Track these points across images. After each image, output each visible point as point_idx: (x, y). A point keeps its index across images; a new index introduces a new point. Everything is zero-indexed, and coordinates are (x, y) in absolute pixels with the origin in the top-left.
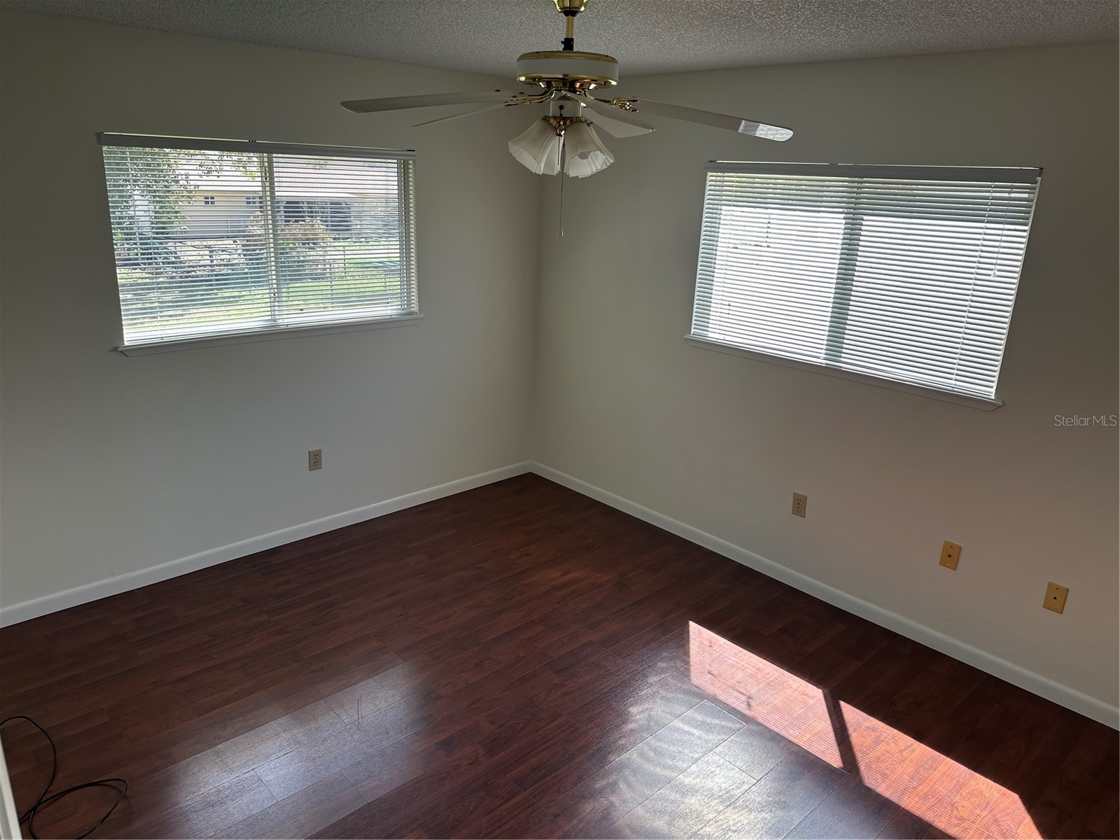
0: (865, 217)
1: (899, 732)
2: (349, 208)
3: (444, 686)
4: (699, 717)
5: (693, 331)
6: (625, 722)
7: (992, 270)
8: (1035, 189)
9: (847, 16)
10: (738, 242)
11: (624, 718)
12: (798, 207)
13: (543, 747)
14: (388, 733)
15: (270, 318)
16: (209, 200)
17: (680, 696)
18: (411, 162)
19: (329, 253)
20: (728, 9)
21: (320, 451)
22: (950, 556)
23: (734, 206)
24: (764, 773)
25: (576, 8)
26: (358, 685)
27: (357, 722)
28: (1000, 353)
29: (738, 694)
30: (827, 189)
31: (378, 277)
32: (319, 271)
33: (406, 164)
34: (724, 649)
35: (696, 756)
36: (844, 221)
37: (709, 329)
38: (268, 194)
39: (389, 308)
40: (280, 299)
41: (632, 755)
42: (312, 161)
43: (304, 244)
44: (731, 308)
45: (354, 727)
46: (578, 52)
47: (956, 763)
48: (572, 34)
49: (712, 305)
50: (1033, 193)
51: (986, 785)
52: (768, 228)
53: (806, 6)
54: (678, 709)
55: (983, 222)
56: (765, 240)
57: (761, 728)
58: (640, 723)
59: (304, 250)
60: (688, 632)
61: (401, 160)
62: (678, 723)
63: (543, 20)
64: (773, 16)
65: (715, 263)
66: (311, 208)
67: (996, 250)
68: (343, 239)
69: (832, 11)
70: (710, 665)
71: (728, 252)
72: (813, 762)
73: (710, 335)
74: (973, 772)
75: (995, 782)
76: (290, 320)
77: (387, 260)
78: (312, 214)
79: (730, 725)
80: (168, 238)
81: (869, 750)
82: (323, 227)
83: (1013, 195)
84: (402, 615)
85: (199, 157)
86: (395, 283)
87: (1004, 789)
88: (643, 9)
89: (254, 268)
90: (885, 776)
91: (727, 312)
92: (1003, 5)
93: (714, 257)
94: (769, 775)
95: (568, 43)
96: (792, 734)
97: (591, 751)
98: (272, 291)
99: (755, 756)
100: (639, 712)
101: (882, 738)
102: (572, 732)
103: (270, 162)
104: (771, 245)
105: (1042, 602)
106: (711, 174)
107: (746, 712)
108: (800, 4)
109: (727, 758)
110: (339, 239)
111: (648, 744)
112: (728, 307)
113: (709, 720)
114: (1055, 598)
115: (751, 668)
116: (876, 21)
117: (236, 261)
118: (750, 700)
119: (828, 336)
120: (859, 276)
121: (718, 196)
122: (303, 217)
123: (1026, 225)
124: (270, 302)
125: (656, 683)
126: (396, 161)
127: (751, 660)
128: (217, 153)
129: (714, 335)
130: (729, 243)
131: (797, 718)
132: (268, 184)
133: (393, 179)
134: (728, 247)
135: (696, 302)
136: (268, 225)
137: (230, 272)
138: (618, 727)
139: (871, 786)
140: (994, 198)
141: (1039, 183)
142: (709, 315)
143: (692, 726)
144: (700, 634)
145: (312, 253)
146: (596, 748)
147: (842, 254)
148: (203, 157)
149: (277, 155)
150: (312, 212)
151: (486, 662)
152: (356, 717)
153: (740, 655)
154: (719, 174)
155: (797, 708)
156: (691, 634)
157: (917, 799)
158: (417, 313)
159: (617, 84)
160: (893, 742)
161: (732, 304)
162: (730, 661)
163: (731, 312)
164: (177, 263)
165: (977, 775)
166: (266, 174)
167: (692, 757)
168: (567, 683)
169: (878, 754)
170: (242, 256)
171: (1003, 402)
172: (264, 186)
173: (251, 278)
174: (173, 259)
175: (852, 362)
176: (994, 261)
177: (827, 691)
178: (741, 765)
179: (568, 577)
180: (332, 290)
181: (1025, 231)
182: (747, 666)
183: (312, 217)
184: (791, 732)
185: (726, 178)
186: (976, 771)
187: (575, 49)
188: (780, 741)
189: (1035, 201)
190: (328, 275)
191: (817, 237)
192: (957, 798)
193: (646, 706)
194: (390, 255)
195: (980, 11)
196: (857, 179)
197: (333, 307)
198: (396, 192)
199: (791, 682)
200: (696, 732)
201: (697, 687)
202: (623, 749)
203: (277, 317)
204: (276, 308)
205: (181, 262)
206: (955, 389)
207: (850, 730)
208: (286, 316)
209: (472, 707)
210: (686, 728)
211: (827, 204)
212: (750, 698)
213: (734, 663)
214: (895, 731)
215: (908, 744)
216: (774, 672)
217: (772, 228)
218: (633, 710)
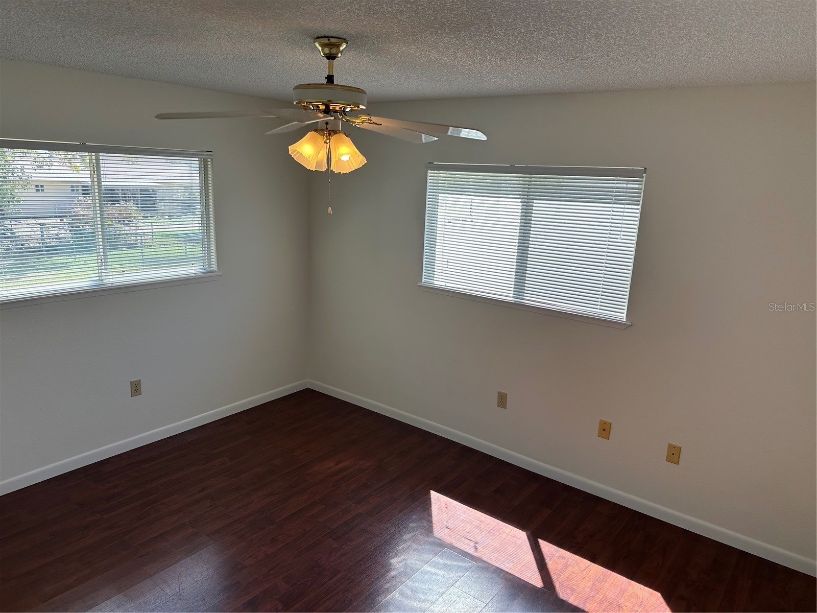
0: (535, 201)
1: (580, 558)
2: (155, 194)
3: (248, 558)
4: (442, 561)
5: (423, 280)
6: (388, 571)
7: (619, 235)
8: (642, 181)
9: (519, 66)
10: (451, 218)
11: (387, 568)
12: (485, 194)
13: (329, 597)
14: (204, 599)
15: (98, 278)
16: (39, 188)
17: (428, 547)
18: (209, 160)
19: (140, 228)
20: (440, 59)
21: (140, 381)
22: (604, 430)
23: (447, 193)
24: (491, 598)
25: (335, 54)
26: (178, 564)
27: (179, 593)
28: (627, 290)
29: (469, 542)
30: (504, 182)
31: (179, 245)
32: (132, 242)
33: (205, 161)
34: (457, 509)
35: (442, 590)
36: (521, 204)
37: (435, 279)
38: (96, 183)
39: (194, 268)
40: (106, 264)
41: (395, 595)
42: (126, 159)
43: (119, 221)
44: (449, 264)
45: (176, 597)
46: (337, 85)
47: (619, 575)
48: (333, 72)
49: (436, 262)
50: (642, 184)
51: (639, 589)
52: (471, 208)
53: (492, 59)
54: (427, 557)
55: (611, 203)
56: (469, 217)
57: (487, 564)
58: (400, 570)
59: (120, 226)
60: (430, 499)
61: (201, 158)
62: (427, 568)
63: (309, 62)
64: (470, 64)
65: (436, 233)
66: (124, 194)
67: (621, 222)
68: (151, 217)
69: (509, 63)
70: (447, 522)
71: (445, 225)
72: (524, 585)
73: (435, 282)
74: (631, 581)
75: (645, 586)
76: (114, 280)
77: (191, 232)
78: (126, 198)
79: (464, 564)
80: (5, 218)
81: (561, 572)
82: (134, 208)
83: (629, 186)
84: (211, 506)
85: (32, 155)
86: (197, 250)
87: (651, 590)
88: (381, 57)
89: (78, 241)
90: (573, 590)
91: (446, 266)
92: (617, 63)
93: (435, 228)
94: (494, 599)
95: (330, 79)
96: (507, 567)
97: (365, 596)
98: (100, 258)
99: (483, 586)
100: (397, 562)
101: (569, 562)
102: (349, 583)
103: (97, 160)
104: (474, 220)
105: (665, 458)
106: (430, 171)
107: (475, 554)
108: (488, 57)
109: (463, 590)
110: (147, 217)
111: (406, 586)
112: (447, 263)
113: (449, 563)
114: (673, 454)
115: (476, 521)
116: (537, 70)
117: (63, 235)
118: (477, 545)
119: (515, 282)
120: (533, 241)
121: (436, 186)
122: (118, 201)
123: (638, 205)
124: (98, 266)
125: (409, 539)
126: (198, 159)
127: (476, 515)
128: (47, 152)
129: (438, 283)
130: (445, 219)
131: (510, 555)
132: (95, 176)
133: (195, 172)
134: (445, 222)
135: (425, 260)
136: (96, 207)
137: (58, 244)
138: (384, 575)
139: (564, 599)
140: (618, 188)
141: (645, 177)
142: (434, 268)
143: (438, 568)
144: (439, 499)
145: (127, 228)
146: (368, 593)
147: (520, 226)
148: (36, 155)
149: (103, 154)
150: (125, 197)
151: (280, 536)
152: (177, 590)
153: (468, 512)
154: (436, 172)
155: (510, 548)
156: (432, 500)
157: (595, 604)
158: (216, 271)
159: (366, 108)
160: (576, 565)
161: (449, 261)
162: (461, 517)
163: (449, 267)
164: (13, 237)
165: (633, 582)
166: (94, 169)
167: (439, 592)
168: (343, 547)
169: (567, 575)
170: (68, 231)
171: (631, 323)
172: (92, 178)
173: (76, 248)
174: (10, 235)
175: (531, 299)
176: (620, 229)
177: (529, 533)
178: (474, 594)
179: (340, 465)
180: (143, 256)
181: (638, 209)
182: (473, 520)
183: (126, 201)
184: (507, 565)
185: (440, 175)
186: (632, 580)
187: (335, 82)
188: (500, 573)
189: (643, 189)
190: (139, 245)
191: (499, 214)
192: (622, 600)
193: (403, 557)
194: (194, 228)
195: (603, 66)
196: (528, 175)
197: (143, 269)
198: (198, 182)
199: (505, 529)
200: (441, 572)
201: (439, 539)
202: (388, 591)
203: (104, 278)
204: (103, 271)
205: (15, 237)
206: (600, 315)
207: (547, 560)
208: (111, 277)
209: (272, 572)
210: (433, 570)
211: (504, 192)
212: (476, 543)
213: (463, 518)
214: (577, 557)
215: (587, 565)
216: (492, 522)
217: (474, 209)
218: (393, 561)
